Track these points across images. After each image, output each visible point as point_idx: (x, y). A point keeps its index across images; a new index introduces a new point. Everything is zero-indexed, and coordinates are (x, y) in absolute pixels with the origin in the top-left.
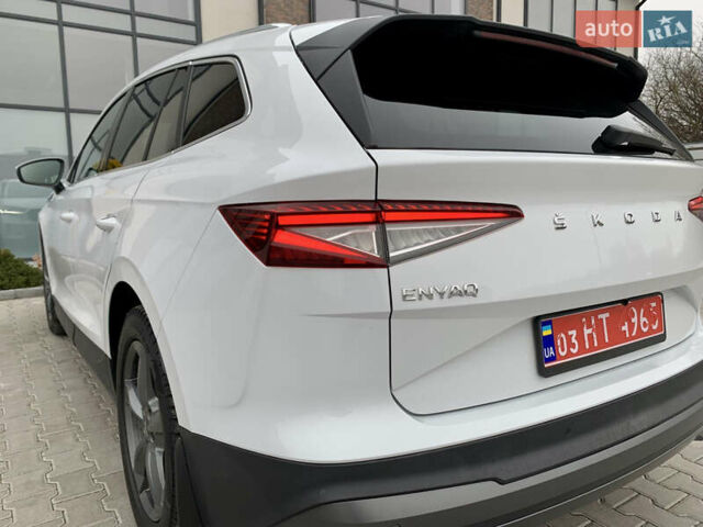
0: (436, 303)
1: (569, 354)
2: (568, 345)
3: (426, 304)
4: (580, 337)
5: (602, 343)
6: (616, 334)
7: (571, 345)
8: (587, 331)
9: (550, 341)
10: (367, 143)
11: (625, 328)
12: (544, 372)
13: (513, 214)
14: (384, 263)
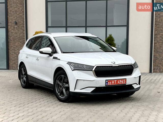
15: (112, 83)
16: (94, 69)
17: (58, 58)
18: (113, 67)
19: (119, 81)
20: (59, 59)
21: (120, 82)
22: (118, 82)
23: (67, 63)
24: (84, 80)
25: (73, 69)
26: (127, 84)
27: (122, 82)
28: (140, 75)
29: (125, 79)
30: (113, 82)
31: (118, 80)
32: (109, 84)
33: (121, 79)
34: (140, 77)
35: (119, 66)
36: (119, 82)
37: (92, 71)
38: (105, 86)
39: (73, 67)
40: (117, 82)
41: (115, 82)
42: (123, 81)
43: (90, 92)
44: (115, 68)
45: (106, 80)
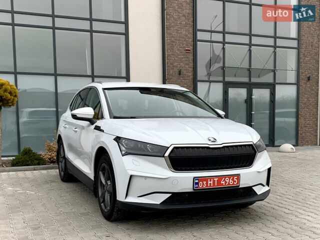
15: (207, 184)
16: (167, 154)
17: (101, 128)
18: (211, 150)
19: (224, 180)
20: (103, 131)
21: (226, 182)
22: (222, 183)
23: (114, 139)
24: (146, 177)
25: (123, 153)
26: (240, 187)
27: (231, 181)
28: (269, 167)
29: (238, 175)
30: (210, 181)
31: (220, 177)
32: (202, 185)
33: (229, 176)
34: (269, 170)
35: (224, 147)
36: (224, 182)
37: (164, 156)
38: (192, 190)
39: (124, 149)
40: (219, 182)
41: (214, 181)
42: (233, 179)
43: (159, 203)
44: (216, 153)
45: (194, 178)
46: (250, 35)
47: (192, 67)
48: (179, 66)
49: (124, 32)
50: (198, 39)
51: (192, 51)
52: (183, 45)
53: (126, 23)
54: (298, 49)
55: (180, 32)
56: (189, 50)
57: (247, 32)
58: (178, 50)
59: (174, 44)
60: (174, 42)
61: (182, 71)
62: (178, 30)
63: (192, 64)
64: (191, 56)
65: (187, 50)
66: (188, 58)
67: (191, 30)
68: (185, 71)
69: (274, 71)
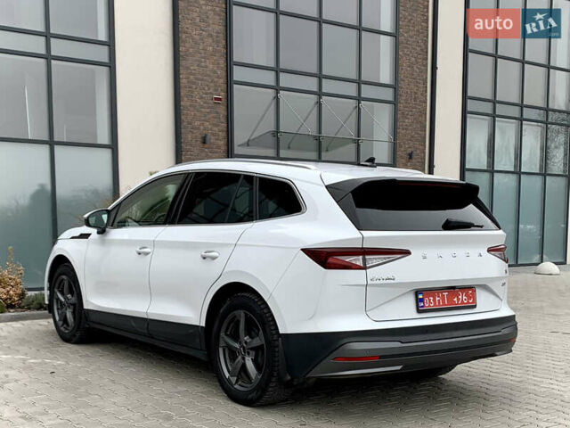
0: (382, 282)
1: (429, 306)
2: (429, 302)
3: (378, 282)
4: (434, 300)
5: (444, 304)
6: (451, 301)
7: (430, 303)
8: (437, 299)
9: (422, 300)
10: (359, 228)
11: (455, 299)
12: (419, 311)
13: (407, 253)
14: (364, 268)
46: (320, 77)
47: (225, 129)
48: (202, 127)
49: (106, 60)
50: (235, 79)
51: (224, 101)
52: (209, 89)
53: (110, 44)
54: (395, 103)
55: (203, 64)
56: (220, 99)
57: (314, 70)
58: (201, 98)
59: (194, 87)
60: (194, 83)
61: (208, 137)
62: (201, 62)
63: (224, 125)
64: (222, 110)
65: (216, 99)
66: (217, 113)
67: (222, 62)
68: (213, 137)
69: (357, 143)
